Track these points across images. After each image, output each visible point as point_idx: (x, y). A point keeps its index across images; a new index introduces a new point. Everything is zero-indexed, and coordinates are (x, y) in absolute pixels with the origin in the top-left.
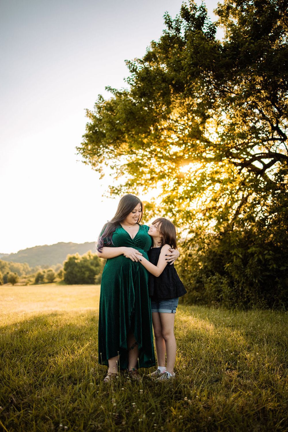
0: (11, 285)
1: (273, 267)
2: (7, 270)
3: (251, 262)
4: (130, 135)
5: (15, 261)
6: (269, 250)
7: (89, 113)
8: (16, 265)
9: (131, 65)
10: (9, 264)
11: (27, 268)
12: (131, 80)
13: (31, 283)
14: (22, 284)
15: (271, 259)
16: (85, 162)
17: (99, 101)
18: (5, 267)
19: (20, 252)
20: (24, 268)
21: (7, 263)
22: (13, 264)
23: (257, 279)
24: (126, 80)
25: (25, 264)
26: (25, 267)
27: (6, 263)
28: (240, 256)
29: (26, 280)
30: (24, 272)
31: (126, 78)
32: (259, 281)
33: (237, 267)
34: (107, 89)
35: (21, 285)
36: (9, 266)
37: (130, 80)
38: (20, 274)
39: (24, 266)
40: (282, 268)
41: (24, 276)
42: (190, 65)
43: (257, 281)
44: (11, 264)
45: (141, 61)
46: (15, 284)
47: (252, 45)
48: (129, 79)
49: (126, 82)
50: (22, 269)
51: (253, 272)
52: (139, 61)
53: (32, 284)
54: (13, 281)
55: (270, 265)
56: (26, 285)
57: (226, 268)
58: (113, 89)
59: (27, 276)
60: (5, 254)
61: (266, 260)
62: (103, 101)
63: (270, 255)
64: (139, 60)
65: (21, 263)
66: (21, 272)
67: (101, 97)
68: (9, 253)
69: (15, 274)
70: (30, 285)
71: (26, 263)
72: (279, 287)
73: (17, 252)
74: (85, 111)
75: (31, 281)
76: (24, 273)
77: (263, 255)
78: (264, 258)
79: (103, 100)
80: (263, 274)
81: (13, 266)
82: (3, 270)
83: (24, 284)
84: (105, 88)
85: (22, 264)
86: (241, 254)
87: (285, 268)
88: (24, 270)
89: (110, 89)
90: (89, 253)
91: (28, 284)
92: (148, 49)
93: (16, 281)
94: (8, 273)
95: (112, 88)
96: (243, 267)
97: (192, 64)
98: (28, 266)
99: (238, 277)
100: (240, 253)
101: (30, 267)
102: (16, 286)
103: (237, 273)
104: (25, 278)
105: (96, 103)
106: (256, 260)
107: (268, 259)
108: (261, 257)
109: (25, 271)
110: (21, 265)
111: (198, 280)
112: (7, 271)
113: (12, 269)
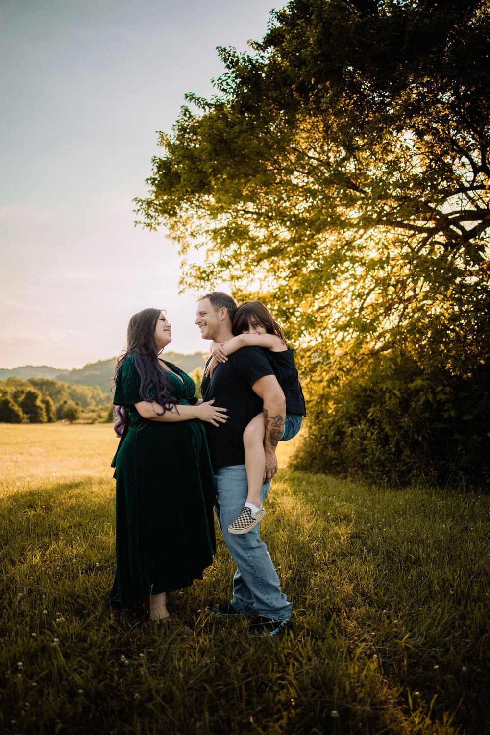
0: (68, 423)
1: (450, 416)
2: (65, 396)
3: (413, 406)
4: (219, 179)
5: (78, 382)
6: (444, 386)
7: (165, 139)
8: (82, 389)
9: (227, 55)
10: (69, 387)
11: (98, 394)
12: (225, 83)
13: (101, 420)
14: (86, 422)
15: (448, 400)
16: (149, 225)
17: (184, 117)
18: (63, 392)
19: (88, 367)
20: (93, 395)
21: (66, 385)
22: (74, 387)
23: (421, 434)
24: (216, 82)
25: (95, 388)
26: (95, 393)
27: (63, 386)
28: (397, 393)
29: (94, 415)
30: (93, 401)
31: (216, 80)
32: (424, 437)
33: (390, 414)
34: (188, 98)
35: (84, 424)
36: (68, 391)
37: (221, 83)
38: (86, 404)
39: (93, 392)
40: (466, 418)
41: (92, 407)
42: (316, 58)
43: (420, 439)
44: (72, 388)
45: (259, 45)
46: (74, 422)
47: (427, 21)
48: (220, 81)
49: (216, 86)
50: (90, 395)
51: (413, 422)
52: (255, 46)
53: (103, 423)
54: (71, 416)
55: (446, 411)
56: (92, 423)
57: (370, 415)
58: (199, 99)
59: (96, 409)
60: (64, 370)
61: (439, 402)
62: (189, 118)
63: (445, 394)
64: (256, 43)
65: (89, 385)
66: (88, 400)
67: (187, 110)
68: (70, 369)
69: (77, 404)
70: (100, 423)
71: (97, 387)
72: (459, 449)
73: (82, 367)
74: (158, 135)
75: (100, 417)
76: (94, 403)
77: (435, 394)
78: (434, 398)
79: (190, 116)
80: (433, 426)
81: (74, 390)
82: (59, 397)
83: (90, 421)
84: (184, 97)
85: (90, 387)
86: (399, 390)
87: (471, 417)
88: (93, 398)
89: (193, 98)
90: (198, 372)
91: (96, 422)
92: (270, 24)
93: (76, 416)
94: (65, 402)
95: (197, 95)
96: (399, 413)
97: (320, 55)
98: (100, 392)
99: (391, 430)
100: (397, 388)
101: (103, 392)
102: (75, 424)
103: (389, 423)
104: (93, 411)
105: (178, 122)
106: (422, 402)
107: (442, 401)
108: (430, 397)
109: (95, 399)
110: (89, 389)
111: (338, 429)
112: (65, 399)
113: (73, 396)
